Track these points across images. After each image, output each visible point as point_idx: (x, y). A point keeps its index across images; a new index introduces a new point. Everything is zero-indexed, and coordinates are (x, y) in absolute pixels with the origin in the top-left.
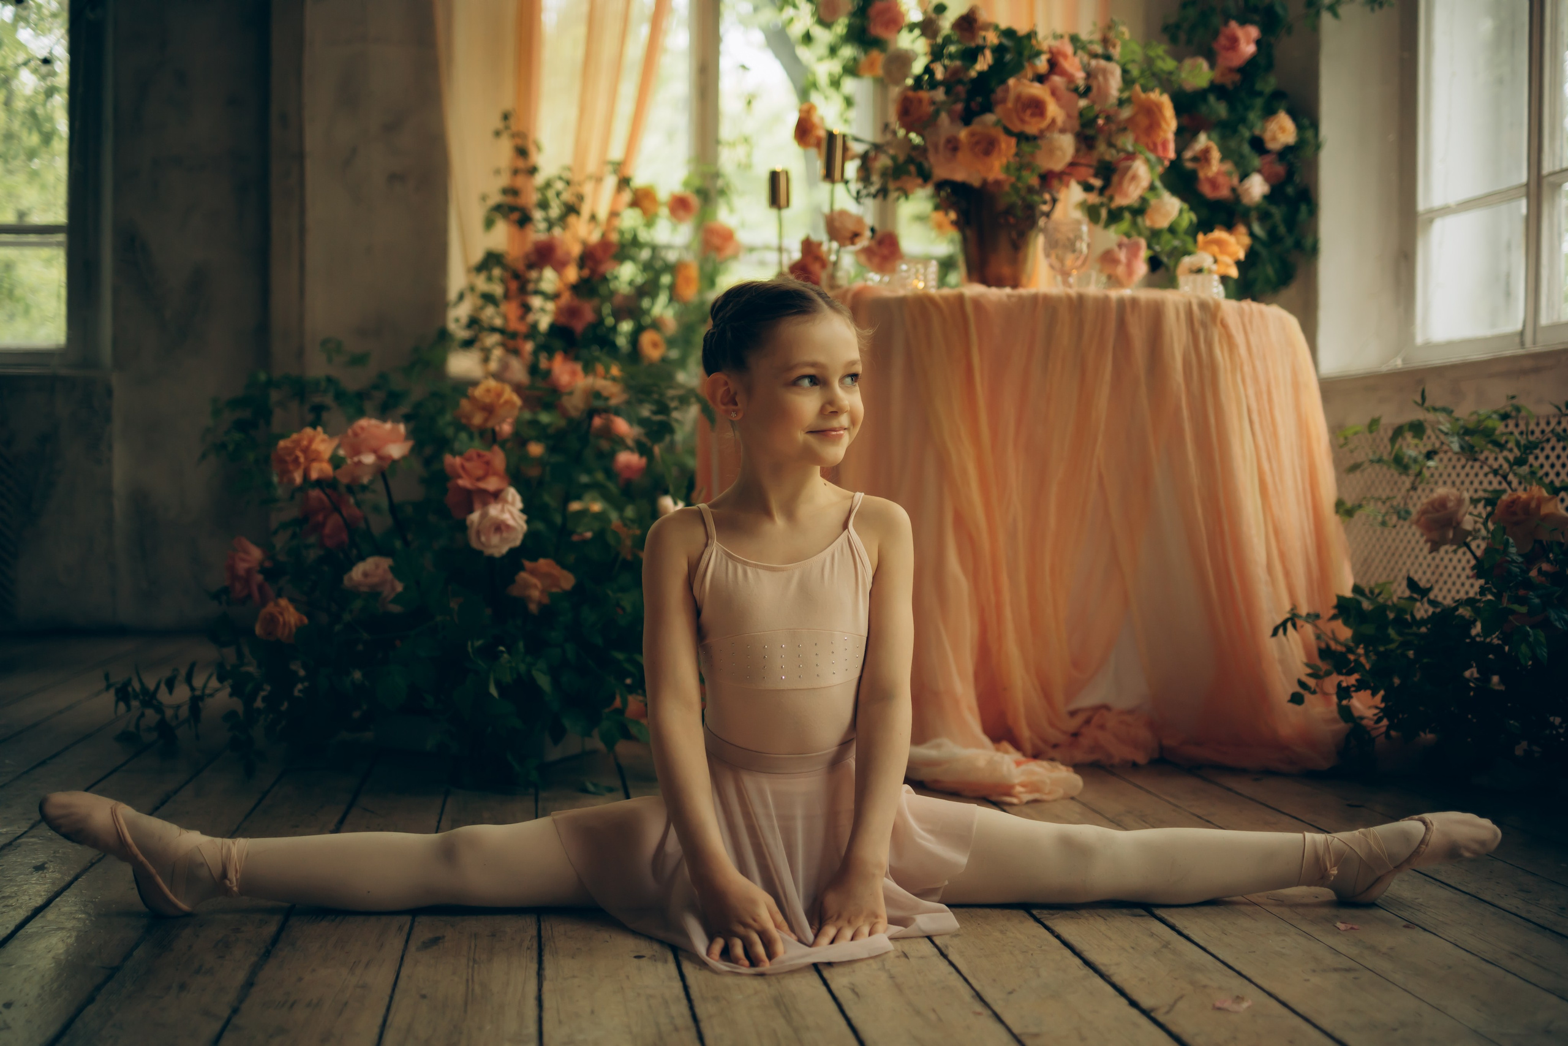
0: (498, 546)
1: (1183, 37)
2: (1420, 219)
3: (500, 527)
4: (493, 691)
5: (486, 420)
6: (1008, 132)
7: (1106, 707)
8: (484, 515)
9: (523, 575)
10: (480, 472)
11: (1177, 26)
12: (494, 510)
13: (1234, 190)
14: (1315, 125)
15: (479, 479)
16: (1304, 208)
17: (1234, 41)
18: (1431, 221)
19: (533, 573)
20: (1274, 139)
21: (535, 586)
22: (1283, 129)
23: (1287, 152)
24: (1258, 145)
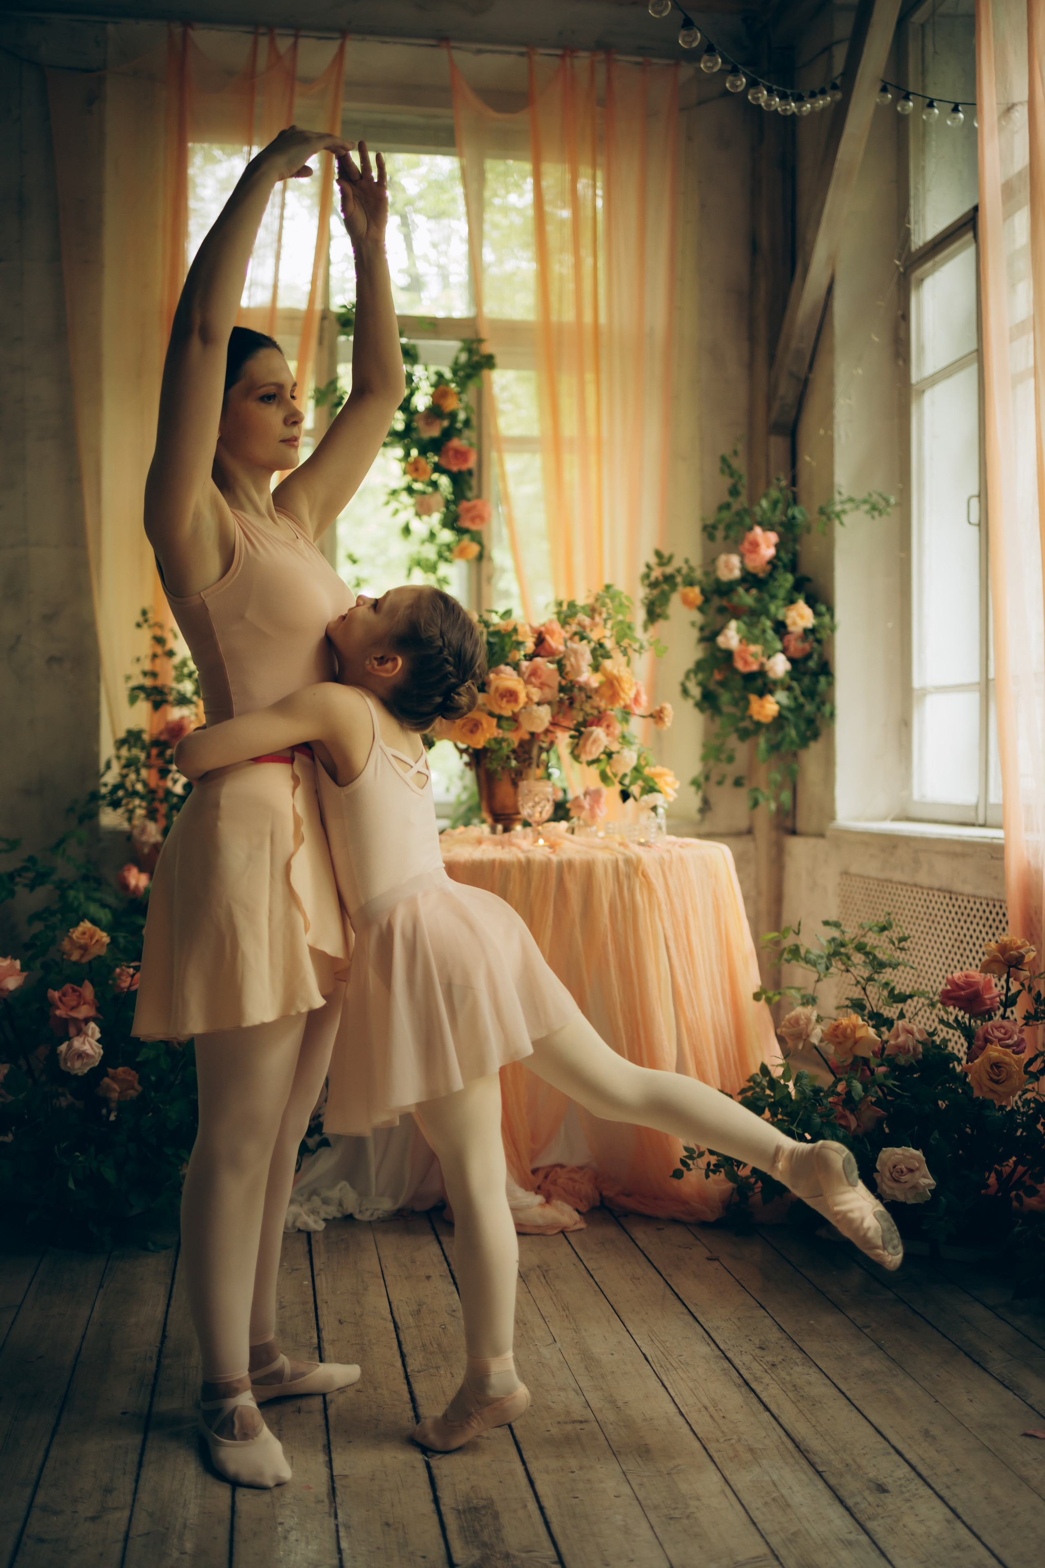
0: (79, 1068)
1: (720, 534)
2: (915, 694)
3: (81, 1055)
4: (71, 1185)
5: (82, 956)
6: (491, 714)
7: (561, 1166)
8: (70, 1047)
9: (106, 1080)
10: (74, 1003)
11: (714, 527)
12: (77, 1043)
13: (762, 665)
14: (831, 610)
15: (73, 1008)
16: (823, 679)
17: (755, 545)
18: (924, 695)
19: (113, 1078)
20: (794, 623)
21: (115, 1090)
22: (802, 617)
23: (809, 633)
24: (781, 628)
